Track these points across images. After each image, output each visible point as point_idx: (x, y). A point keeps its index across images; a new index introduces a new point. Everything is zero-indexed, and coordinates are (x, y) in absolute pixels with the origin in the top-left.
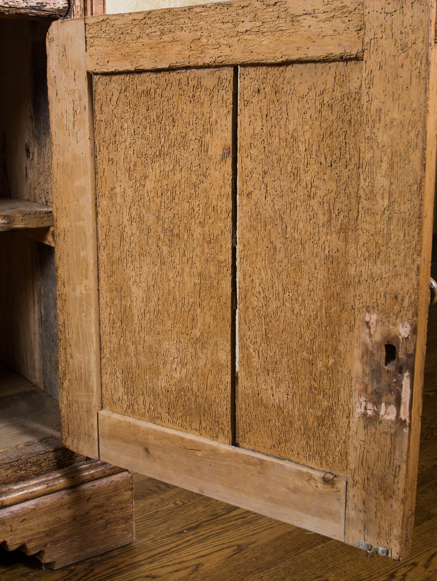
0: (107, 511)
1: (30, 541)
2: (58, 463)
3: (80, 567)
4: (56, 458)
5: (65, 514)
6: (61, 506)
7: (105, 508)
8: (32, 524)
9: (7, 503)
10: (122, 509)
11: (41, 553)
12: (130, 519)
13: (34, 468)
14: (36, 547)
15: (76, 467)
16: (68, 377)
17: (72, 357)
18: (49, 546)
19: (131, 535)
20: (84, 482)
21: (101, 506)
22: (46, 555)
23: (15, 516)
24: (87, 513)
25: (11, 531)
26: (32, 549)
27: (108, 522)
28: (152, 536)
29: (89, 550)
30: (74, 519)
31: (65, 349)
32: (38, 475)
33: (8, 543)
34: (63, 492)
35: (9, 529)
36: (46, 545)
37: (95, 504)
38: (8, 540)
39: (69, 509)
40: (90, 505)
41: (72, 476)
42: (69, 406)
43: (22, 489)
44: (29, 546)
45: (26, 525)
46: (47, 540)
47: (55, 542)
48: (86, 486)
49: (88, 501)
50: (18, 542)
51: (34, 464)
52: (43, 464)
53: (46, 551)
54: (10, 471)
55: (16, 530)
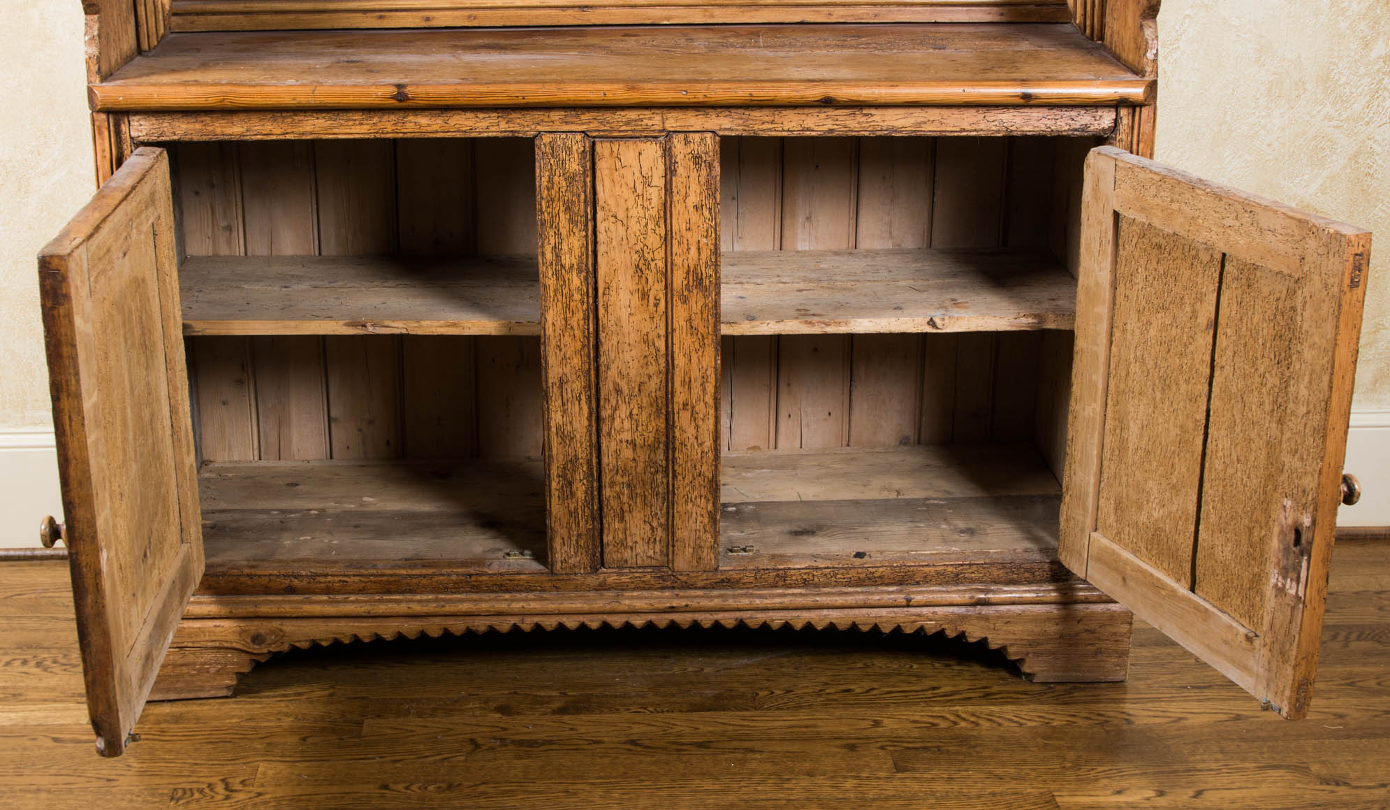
0: (1099, 639)
1: (1012, 645)
2: (1052, 576)
3: (1059, 688)
4: (1051, 570)
5: (1052, 629)
6: (1048, 619)
7: (1097, 635)
8: (1017, 628)
9: (993, 601)
10: (1117, 641)
11: (1021, 661)
12: (1124, 654)
13: (1026, 575)
14: (1017, 653)
15: (1071, 585)
16: (1070, 493)
17: (1075, 474)
18: (1030, 656)
19: (1123, 673)
20: (1076, 602)
21: (1092, 632)
22: (1027, 665)
23: (1000, 616)
24: (1076, 635)
25: (994, 629)
26: (1013, 653)
27: (1098, 652)
28: (1150, 682)
29: (1074, 674)
30: (1061, 637)
31: (1070, 464)
32: (1029, 582)
33: (990, 640)
34: (1053, 606)
35: (992, 627)
36: (1028, 654)
37: (1087, 628)
38: (990, 637)
39: (1057, 624)
40: (1081, 627)
41: (1065, 592)
42: (1067, 520)
43: (1011, 592)
44: (1011, 650)
45: (1011, 628)
46: (1029, 649)
47: (1037, 654)
48: (1080, 607)
49: (1078, 622)
50: (999, 642)
51: (1027, 570)
52: (1037, 573)
53: (1027, 660)
54: (1001, 571)
55: (999, 630)
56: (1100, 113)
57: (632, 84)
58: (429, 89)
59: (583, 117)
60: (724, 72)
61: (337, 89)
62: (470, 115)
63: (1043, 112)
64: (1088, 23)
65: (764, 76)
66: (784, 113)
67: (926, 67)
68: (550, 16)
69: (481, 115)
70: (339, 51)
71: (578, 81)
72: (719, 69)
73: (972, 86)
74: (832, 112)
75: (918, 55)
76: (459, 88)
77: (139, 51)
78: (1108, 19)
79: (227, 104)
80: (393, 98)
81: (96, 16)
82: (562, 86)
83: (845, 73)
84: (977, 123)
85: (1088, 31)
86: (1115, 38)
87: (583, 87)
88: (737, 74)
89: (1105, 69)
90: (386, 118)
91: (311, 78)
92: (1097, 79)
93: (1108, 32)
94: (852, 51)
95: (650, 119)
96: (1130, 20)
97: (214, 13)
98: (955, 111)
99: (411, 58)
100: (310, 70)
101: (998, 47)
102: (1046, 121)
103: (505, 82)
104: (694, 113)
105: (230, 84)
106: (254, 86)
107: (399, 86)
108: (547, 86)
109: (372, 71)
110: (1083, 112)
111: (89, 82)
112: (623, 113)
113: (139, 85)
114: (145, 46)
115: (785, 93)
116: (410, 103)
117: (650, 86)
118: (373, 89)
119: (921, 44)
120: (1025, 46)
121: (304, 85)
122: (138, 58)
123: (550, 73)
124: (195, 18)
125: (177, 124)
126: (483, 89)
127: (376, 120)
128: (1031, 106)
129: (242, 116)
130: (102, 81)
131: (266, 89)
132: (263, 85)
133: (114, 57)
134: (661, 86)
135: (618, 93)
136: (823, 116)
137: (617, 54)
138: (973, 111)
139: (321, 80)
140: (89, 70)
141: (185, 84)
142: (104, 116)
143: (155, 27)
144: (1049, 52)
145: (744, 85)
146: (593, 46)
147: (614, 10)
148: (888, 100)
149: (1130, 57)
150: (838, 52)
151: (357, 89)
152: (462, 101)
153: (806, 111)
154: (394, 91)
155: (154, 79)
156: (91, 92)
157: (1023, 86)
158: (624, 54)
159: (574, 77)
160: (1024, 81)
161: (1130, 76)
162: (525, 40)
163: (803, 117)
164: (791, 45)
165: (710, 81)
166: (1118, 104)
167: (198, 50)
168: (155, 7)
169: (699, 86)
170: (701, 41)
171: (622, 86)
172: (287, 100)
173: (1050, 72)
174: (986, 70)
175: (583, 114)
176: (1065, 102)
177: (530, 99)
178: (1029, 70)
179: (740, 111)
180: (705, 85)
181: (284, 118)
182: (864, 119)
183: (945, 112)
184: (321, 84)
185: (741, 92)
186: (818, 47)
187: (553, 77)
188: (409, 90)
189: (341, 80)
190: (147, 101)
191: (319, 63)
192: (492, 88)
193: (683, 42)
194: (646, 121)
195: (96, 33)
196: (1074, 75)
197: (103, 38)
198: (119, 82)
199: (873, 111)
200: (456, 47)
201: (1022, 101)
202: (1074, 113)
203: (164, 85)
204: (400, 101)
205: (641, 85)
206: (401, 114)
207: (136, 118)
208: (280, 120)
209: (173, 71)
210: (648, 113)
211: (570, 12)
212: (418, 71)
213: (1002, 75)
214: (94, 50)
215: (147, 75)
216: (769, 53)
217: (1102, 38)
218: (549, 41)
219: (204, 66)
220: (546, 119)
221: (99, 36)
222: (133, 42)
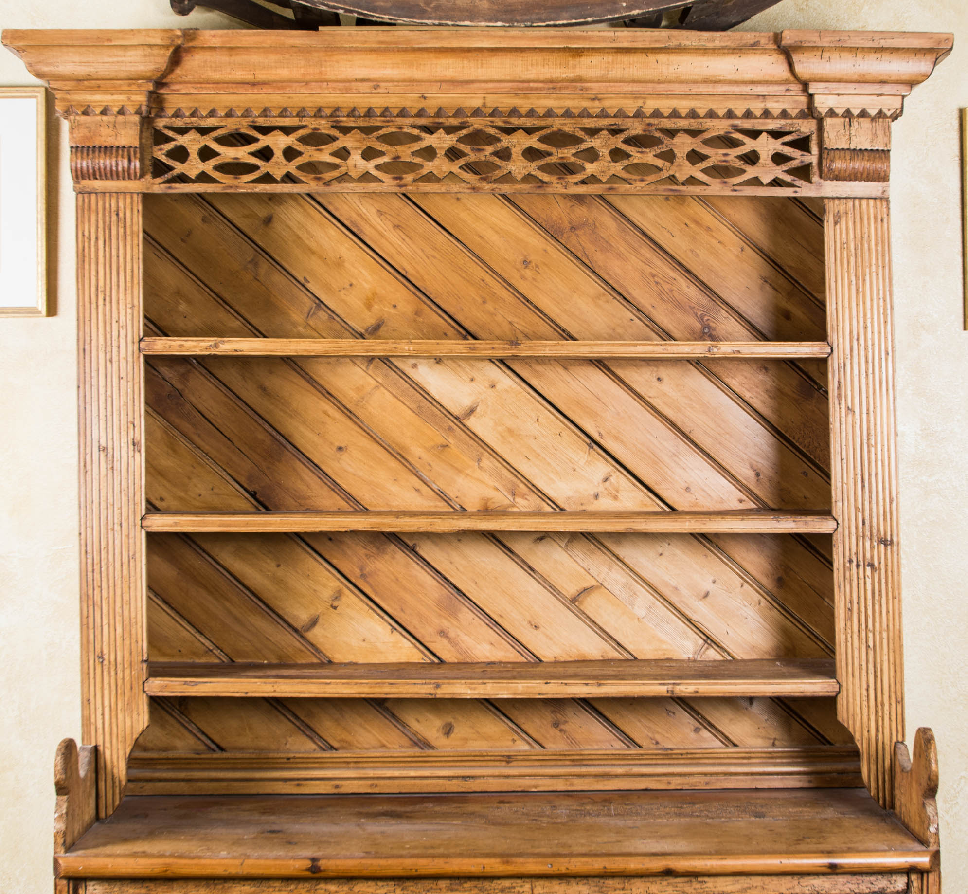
56: (894, 877)
57: (505, 857)
58: (338, 862)
59: (465, 885)
60: (583, 845)
61: (262, 862)
62: (371, 883)
63: (848, 878)
64: (881, 795)
65: (616, 850)
66: (633, 881)
67: (749, 838)
68: (438, 785)
69: (380, 883)
70: (264, 818)
71: (461, 855)
72: (579, 842)
73: (788, 858)
74: (672, 880)
75: (743, 823)
76: (364, 861)
77: (97, 818)
78: (897, 792)
79: (169, 874)
80: (308, 870)
81: (65, 797)
82: (449, 860)
83: (681, 845)
84: (793, 888)
85: (881, 802)
86: (904, 809)
87: (466, 861)
88: (594, 848)
89: (897, 839)
90: (300, 886)
91: (240, 850)
92: (890, 849)
93: (897, 803)
94: (688, 819)
95: (521, 886)
96: (914, 796)
97: (160, 780)
98: (775, 878)
99: (323, 828)
100: (238, 842)
101: (808, 813)
102: (850, 886)
103: (401, 856)
104: (558, 882)
105: (172, 856)
106: (193, 858)
107: (314, 860)
108: (436, 860)
109: (290, 843)
110: (880, 877)
111: (55, 853)
112: (499, 882)
113: (96, 856)
114: (102, 814)
115: (633, 865)
116: (321, 874)
117: (521, 860)
118: (291, 862)
119: (744, 811)
120: (830, 813)
121: (234, 858)
122: (96, 825)
123: (439, 846)
124: (145, 784)
125: (126, 889)
126: (383, 862)
127: (292, 887)
128: (837, 874)
129: (181, 883)
130: (66, 852)
131: (203, 862)
132: (200, 857)
133: (77, 827)
134: (531, 860)
135: (494, 865)
136: (665, 883)
137: (494, 824)
138: (789, 878)
139: (249, 852)
140: (56, 842)
141: (135, 855)
142: (65, 882)
143: (112, 799)
144: (850, 820)
145: (599, 859)
146: (473, 813)
147: (491, 780)
148: (719, 870)
149: (916, 827)
150: (676, 820)
151: (278, 862)
152: (365, 873)
153: (651, 879)
154: (308, 864)
155: (109, 849)
156: (56, 862)
157: (829, 857)
158: (500, 824)
159: (458, 850)
160: (830, 853)
161: (918, 847)
162: (418, 807)
163: (648, 884)
164: (638, 814)
165: (571, 855)
166: (909, 871)
167: (146, 816)
168: (114, 783)
169: (562, 860)
170: (564, 809)
171: (498, 860)
172: (220, 871)
173: (852, 842)
174: (799, 841)
175: (466, 882)
176: (865, 870)
177: (423, 871)
178: (834, 841)
179: (596, 880)
180: (567, 860)
181: (216, 885)
182: (699, 886)
183: (767, 879)
184: (248, 857)
185: (597, 865)
186: (660, 817)
187: (441, 850)
188: (322, 864)
189: (265, 852)
190: (102, 871)
191: (247, 833)
192: (390, 862)
193: (548, 810)
194: (517, 889)
195: (64, 811)
196: (871, 845)
197: (69, 816)
198: (80, 852)
199: (706, 879)
200: (360, 814)
201: (829, 870)
202: (872, 878)
203: (119, 856)
204: (314, 872)
205: (514, 859)
206: (314, 882)
207: (92, 883)
208: (212, 887)
209: (125, 840)
210: (519, 882)
211: (455, 781)
212: (329, 843)
213: (813, 847)
214: (61, 826)
215: (105, 844)
216: (619, 822)
217: (893, 806)
218: (437, 809)
219: (151, 835)
220: (434, 886)
221: (67, 813)
222: (92, 812)
